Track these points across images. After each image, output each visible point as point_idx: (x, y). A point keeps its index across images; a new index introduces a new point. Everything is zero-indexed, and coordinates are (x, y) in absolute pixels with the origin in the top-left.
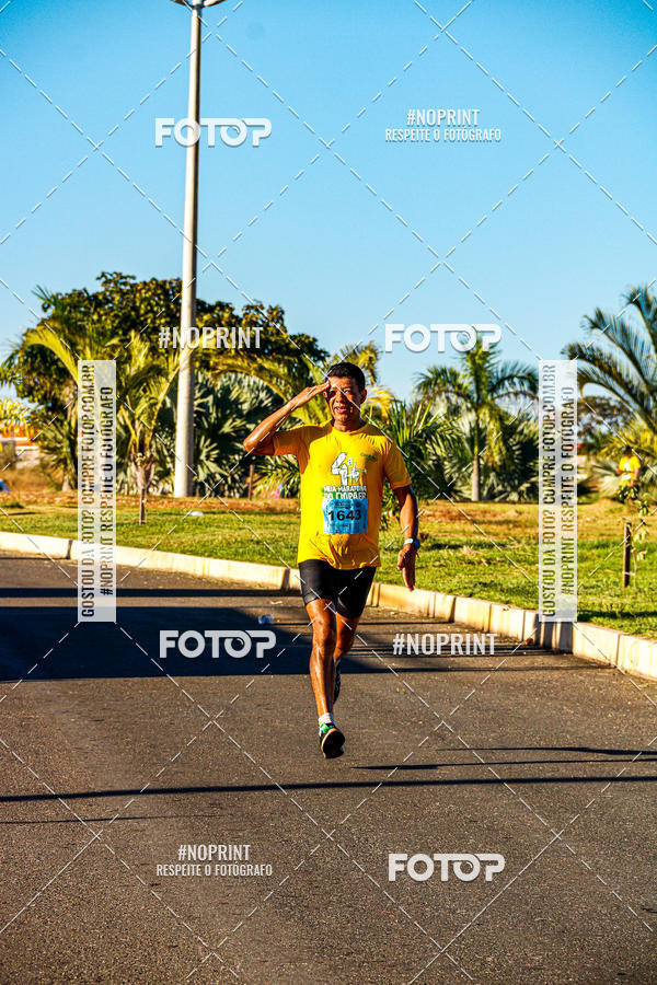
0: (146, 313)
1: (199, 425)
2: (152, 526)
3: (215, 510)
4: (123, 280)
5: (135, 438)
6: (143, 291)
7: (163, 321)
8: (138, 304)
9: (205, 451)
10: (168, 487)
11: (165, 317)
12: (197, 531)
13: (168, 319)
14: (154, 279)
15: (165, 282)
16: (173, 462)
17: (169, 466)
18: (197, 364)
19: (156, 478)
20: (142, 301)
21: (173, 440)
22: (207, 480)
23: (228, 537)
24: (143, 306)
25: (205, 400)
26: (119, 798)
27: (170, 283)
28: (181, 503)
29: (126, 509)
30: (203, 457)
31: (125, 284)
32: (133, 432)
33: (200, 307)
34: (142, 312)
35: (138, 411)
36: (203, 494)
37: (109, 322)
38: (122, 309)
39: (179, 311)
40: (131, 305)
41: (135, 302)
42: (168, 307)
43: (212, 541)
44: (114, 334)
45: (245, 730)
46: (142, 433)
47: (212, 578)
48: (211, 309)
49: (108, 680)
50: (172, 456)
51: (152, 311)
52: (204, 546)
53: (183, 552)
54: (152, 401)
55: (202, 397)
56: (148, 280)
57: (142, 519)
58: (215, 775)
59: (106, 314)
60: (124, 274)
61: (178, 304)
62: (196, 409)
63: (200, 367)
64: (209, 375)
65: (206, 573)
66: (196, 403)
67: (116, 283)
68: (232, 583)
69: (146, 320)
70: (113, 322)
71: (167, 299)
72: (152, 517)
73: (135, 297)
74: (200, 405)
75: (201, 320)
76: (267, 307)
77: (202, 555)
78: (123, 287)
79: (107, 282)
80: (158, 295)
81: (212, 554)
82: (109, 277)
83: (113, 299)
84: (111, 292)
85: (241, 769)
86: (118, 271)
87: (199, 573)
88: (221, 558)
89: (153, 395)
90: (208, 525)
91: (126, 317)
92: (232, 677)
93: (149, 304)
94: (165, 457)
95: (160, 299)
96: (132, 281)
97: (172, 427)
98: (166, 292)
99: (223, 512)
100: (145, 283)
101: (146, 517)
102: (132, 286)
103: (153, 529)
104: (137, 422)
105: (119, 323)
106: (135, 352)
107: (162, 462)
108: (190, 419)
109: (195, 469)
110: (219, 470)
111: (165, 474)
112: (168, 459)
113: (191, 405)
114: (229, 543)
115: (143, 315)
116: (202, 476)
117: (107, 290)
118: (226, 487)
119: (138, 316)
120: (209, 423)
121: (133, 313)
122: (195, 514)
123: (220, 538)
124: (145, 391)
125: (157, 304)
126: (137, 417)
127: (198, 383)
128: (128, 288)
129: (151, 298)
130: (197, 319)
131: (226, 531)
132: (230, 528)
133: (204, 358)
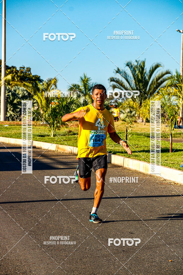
1: (7, 101)
3: (12, 125)
9: (9, 108)
12: (7, 131)
18: (6, 84)
22: (10, 116)
23: (15, 132)
25: (9, 94)
28: (2, 123)
30: (8, 110)
33: (7, 68)
36: (9, 120)
39: (1, 69)
43: (11, 133)
47: (11, 144)
48: (10, 68)
52: (9, 135)
53: (3, 136)
55: (8, 93)
58: (12, 199)
62: (6, 96)
64: (10, 87)
65: (9, 142)
66: (6, 95)
68: (17, 145)
74: (7, 95)
75: (7, 71)
76: (26, 67)
77: (8, 137)
81: (11, 137)
85: (19, 197)
87: (7, 142)
88: (14, 138)
90: (10, 129)
92: (17, 171)
99: (14, 125)
108: (5, 99)
109: (6, 113)
110: (13, 113)
113: (5, 95)
114: (16, 134)
116: (8, 115)
118: (15, 118)
120: (10, 100)
122: (6, 126)
123: (13, 132)
127: (6, 89)
130: (6, 71)
131: (15, 130)
132: (16, 130)
133: (8, 82)
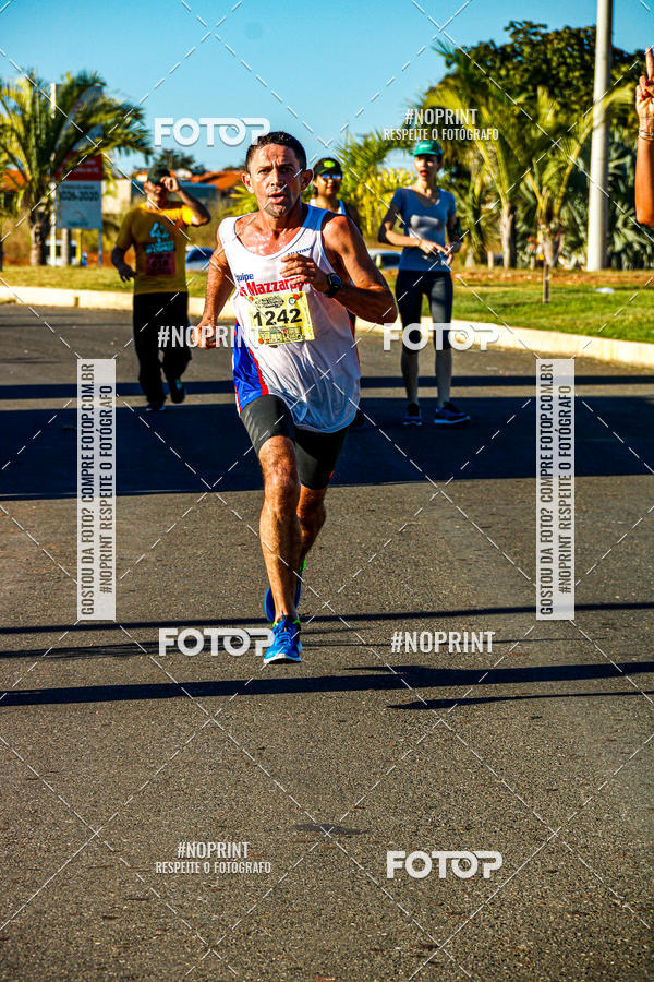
0: (559, 65)
1: (616, 190)
2: (556, 305)
3: (628, 285)
4: (534, 30)
5: (542, 205)
6: (555, 42)
7: (577, 74)
8: (549, 56)
9: (622, 218)
10: (581, 259)
11: (579, 70)
12: (607, 310)
13: (582, 72)
14: (568, 28)
15: (579, 31)
16: (586, 230)
17: (582, 235)
18: (615, 121)
19: (568, 248)
20: (555, 52)
21: (586, 206)
22: (624, 251)
23: (639, 316)
24: (555, 59)
25: (621, 162)
26: (503, 616)
27: (585, 31)
28: (592, 278)
29: (530, 286)
30: (619, 224)
31: (535, 34)
32: (540, 200)
33: (616, 57)
34: (554, 64)
35: (546, 176)
36: (620, 267)
37: (517, 77)
38: (531, 61)
39: (593, 61)
40: (542, 56)
41: (545, 54)
42: (582, 58)
43: (623, 321)
44: (522, 89)
45: (646, 538)
46: (550, 201)
47: (621, 363)
48: (629, 59)
49: (499, 481)
50: (585, 224)
51: (565, 63)
52: (613, 326)
53: (590, 334)
54: (561, 165)
55: (619, 158)
56: (560, 28)
57: (547, 296)
58: (610, 591)
59: (515, 68)
60: (535, 22)
61: (592, 53)
62: (611, 171)
63: (617, 126)
64: (626, 133)
65: (615, 358)
66: (612, 165)
67: (526, 33)
68: (643, 368)
69: (558, 73)
70: (522, 77)
71: (582, 51)
72: (556, 295)
73: (546, 48)
74: (616, 167)
75: (619, 72)
77: (610, 337)
78: (533, 38)
79: (517, 32)
80: (572, 47)
81: (621, 336)
82: (518, 27)
83: (523, 51)
84: (521, 43)
85: (640, 583)
86: (528, 20)
87: (606, 357)
88: (632, 340)
89: (563, 158)
90: (619, 303)
91: (537, 71)
92: (636, 477)
93: (563, 56)
94: (578, 225)
95: (574, 50)
96: (543, 31)
97: (585, 192)
98: (581, 41)
99: (637, 288)
100: (557, 33)
101: (550, 296)
102: (544, 36)
103: (558, 309)
104: (545, 189)
105: (529, 78)
106: (543, 111)
107: (575, 231)
108: (605, 184)
109: (611, 238)
110: (637, 238)
111: (578, 245)
112: (581, 228)
113: (606, 167)
114: (640, 324)
115: (555, 69)
116: (619, 245)
117: (516, 41)
118: (645, 257)
119: (550, 68)
120: (626, 187)
121: (544, 67)
122: (604, 291)
123: (631, 317)
124: (553, 154)
125: (571, 56)
126: (544, 182)
127: (613, 143)
128: (539, 38)
129: (565, 48)
130: (614, 72)
131: (638, 309)
132: (643, 307)
133: (622, 114)
